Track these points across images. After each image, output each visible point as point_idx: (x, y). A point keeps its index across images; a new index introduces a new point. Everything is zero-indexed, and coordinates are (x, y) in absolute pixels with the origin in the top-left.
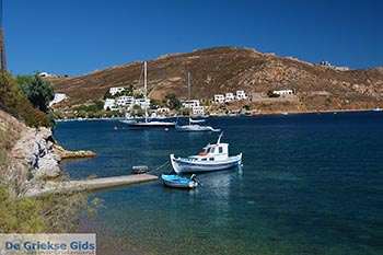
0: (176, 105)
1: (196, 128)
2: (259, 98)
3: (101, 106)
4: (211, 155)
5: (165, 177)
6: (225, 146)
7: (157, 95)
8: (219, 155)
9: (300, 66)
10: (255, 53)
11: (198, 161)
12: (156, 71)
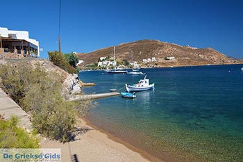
0: (127, 64)
1: (136, 73)
2: (161, 60)
3: (97, 65)
4: (142, 84)
5: (123, 94)
6: (148, 80)
7: (119, 60)
8: (145, 84)
9: (178, 47)
10: (159, 42)
11: (137, 86)
12: (119, 50)
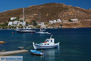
0: (35, 24)
1: (42, 33)
2: (66, 22)
3: (7, 24)
4: (48, 43)
5: (32, 51)
6: (53, 40)
7: (28, 20)
8: (51, 43)
9: (81, 10)
10: (64, 5)
11: (43, 45)
12: (28, 12)
